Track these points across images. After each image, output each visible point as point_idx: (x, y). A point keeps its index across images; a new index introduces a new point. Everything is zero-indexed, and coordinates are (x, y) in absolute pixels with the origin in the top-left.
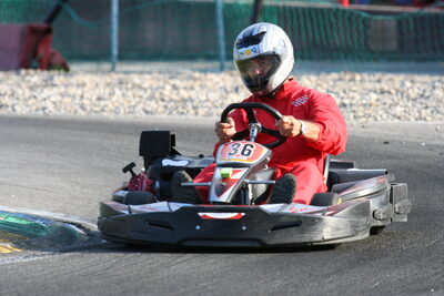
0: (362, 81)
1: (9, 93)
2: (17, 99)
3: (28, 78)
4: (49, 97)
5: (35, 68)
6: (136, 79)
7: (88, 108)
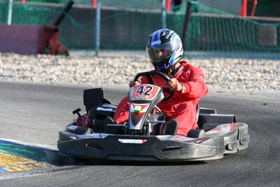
0: (253, 64)
1: (29, 69)
2: (35, 73)
3: (42, 60)
4: (55, 72)
5: (47, 54)
6: (110, 62)
7: (79, 79)
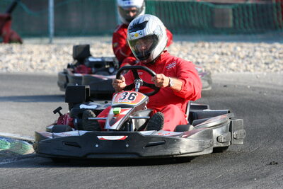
0: (210, 47)
5: (1, 42)
6: (66, 49)
7: (35, 67)
